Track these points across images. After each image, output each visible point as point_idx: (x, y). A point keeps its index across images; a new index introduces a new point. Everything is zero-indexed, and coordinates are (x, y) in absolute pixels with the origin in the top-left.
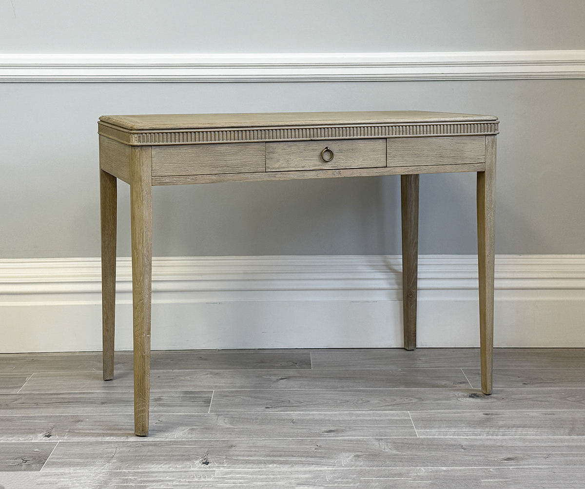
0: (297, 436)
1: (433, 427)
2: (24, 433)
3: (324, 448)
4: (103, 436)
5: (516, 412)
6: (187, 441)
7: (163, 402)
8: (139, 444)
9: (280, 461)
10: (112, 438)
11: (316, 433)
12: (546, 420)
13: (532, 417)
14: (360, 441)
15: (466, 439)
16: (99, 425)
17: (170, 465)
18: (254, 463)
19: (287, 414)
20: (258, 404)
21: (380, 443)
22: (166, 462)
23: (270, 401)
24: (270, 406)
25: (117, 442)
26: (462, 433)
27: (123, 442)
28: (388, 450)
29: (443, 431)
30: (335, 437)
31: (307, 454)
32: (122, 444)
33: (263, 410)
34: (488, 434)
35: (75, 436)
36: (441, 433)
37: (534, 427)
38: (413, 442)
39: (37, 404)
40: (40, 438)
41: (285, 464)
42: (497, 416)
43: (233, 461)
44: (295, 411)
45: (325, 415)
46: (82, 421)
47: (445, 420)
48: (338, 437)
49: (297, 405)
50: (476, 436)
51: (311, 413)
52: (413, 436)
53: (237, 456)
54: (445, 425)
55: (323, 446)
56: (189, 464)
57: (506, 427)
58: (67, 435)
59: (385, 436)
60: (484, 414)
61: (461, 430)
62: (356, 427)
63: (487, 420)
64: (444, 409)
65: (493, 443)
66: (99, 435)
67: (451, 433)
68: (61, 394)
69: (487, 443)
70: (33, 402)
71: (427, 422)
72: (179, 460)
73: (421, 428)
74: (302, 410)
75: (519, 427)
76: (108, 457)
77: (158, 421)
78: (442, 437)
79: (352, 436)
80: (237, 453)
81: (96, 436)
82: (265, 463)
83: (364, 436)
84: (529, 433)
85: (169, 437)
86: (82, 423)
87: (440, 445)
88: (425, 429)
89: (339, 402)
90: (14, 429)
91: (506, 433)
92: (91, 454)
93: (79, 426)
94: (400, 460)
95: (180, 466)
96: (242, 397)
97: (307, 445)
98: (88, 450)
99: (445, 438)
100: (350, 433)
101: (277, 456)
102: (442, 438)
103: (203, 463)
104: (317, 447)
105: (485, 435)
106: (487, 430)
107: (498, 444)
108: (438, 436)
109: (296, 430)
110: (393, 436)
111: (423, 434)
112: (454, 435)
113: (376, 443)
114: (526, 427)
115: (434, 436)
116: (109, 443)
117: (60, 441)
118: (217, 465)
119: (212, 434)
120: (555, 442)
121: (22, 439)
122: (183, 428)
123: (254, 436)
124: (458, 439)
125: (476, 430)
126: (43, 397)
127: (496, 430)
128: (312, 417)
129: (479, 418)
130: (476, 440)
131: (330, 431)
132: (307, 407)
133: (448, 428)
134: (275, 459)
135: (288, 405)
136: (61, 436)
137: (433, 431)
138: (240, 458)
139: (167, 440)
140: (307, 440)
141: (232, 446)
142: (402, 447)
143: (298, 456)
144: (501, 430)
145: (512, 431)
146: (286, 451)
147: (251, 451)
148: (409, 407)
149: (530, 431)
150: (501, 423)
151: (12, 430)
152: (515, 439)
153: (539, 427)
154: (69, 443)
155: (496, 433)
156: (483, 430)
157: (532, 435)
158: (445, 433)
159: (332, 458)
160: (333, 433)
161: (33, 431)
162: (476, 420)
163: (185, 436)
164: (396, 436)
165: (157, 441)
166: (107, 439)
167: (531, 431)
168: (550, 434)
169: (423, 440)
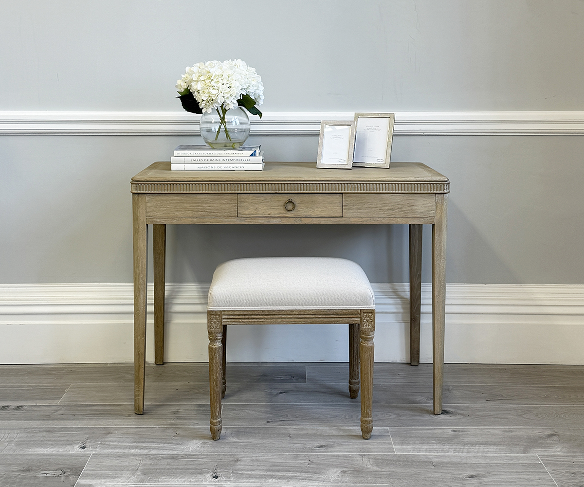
0: (293, 451)
1: (408, 444)
2: (62, 445)
3: (316, 463)
4: (129, 448)
5: (479, 429)
6: (200, 454)
7: (180, 415)
8: (160, 457)
9: (278, 475)
10: (137, 450)
11: (309, 448)
12: (504, 438)
13: (493, 435)
14: (346, 457)
15: (436, 456)
16: (126, 438)
17: (186, 479)
18: (256, 478)
19: (285, 428)
20: (261, 419)
21: (364, 460)
22: (182, 476)
23: (271, 415)
24: (270, 421)
25: (141, 455)
26: (433, 449)
27: (146, 455)
28: (370, 466)
29: (416, 447)
30: (325, 452)
31: (301, 470)
32: (145, 456)
33: (264, 424)
34: (455, 451)
35: (106, 448)
36: (416, 449)
37: (494, 445)
38: (391, 459)
40: (76, 450)
41: (282, 479)
42: (463, 433)
43: (239, 475)
44: (292, 425)
45: (317, 430)
46: (111, 433)
47: (419, 437)
48: (328, 452)
49: (294, 419)
50: (445, 453)
51: (305, 427)
52: (392, 452)
53: (242, 470)
54: (418, 442)
55: (315, 461)
56: (201, 477)
57: (471, 444)
58: (99, 447)
59: (368, 452)
60: (452, 431)
61: (431, 447)
62: (343, 442)
63: (455, 437)
64: (418, 426)
65: (459, 460)
66: (126, 447)
67: (423, 449)
69: (454, 460)
71: (404, 439)
72: (193, 474)
73: (398, 444)
74: (298, 425)
75: (481, 444)
76: (133, 470)
77: (176, 434)
78: (416, 453)
79: (340, 451)
80: (242, 467)
81: (123, 449)
82: (265, 478)
83: (349, 452)
84: (490, 450)
85: (185, 450)
86: (112, 435)
87: (415, 462)
88: (402, 445)
89: (329, 416)
90: (55, 440)
91: (470, 450)
92: (119, 466)
93: (109, 438)
94: (379, 476)
95: (194, 480)
97: (301, 460)
98: (116, 462)
99: (419, 455)
100: (337, 448)
101: (276, 471)
102: (416, 455)
103: (213, 477)
104: (309, 462)
105: (453, 452)
106: (454, 447)
107: (464, 461)
108: (412, 452)
109: (293, 445)
110: (375, 452)
111: (399, 450)
112: (426, 451)
113: (360, 459)
114: (487, 445)
115: (409, 452)
116: (134, 455)
117: (94, 453)
118: (224, 479)
119: (221, 448)
120: (512, 460)
121: (61, 450)
122: (197, 441)
123: (257, 450)
124: (430, 455)
125: (445, 447)
127: (462, 447)
128: (305, 432)
129: (448, 435)
130: (445, 456)
131: (321, 446)
132: (302, 422)
133: (421, 445)
134: (274, 474)
135: (286, 420)
136: (94, 448)
137: (408, 447)
138: (244, 472)
139: (183, 453)
140: (301, 455)
141: (238, 460)
142: (382, 463)
143: (293, 471)
144: (467, 447)
145: (476, 449)
146: (284, 466)
147: (254, 465)
148: (389, 422)
149: (490, 448)
150: (467, 440)
151: (53, 441)
152: (478, 456)
153: (498, 445)
154: (101, 455)
155: (462, 450)
156: (451, 447)
157: (492, 452)
158: (419, 449)
159: (322, 473)
160: (323, 448)
161: (70, 443)
162: (446, 436)
163: (198, 449)
164: (377, 452)
165: (175, 454)
166: (133, 451)
167: (492, 448)
168: (508, 451)
169: (400, 456)
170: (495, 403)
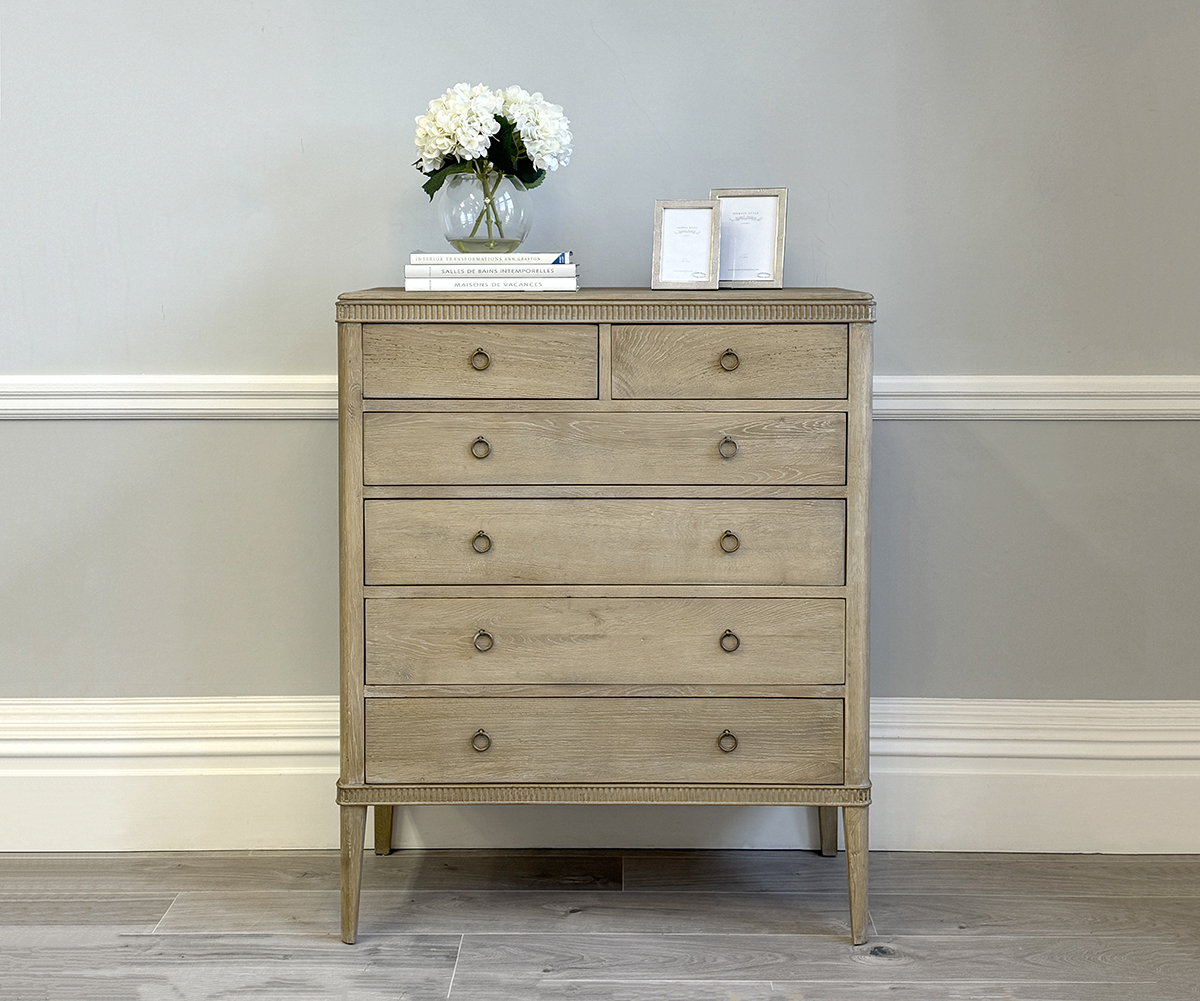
7: (381, 957)
20: (532, 964)
23: (552, 957)
24: (550, 968)
33: (538, 975)
39: (182, 956)
49: (594, 965)
60: (891, 989)
68: (220, 936)
70: (176, 952)
74: (603, 977)
89: (661, 960)
96: (507, 949)
126: (192, 942)
132: (610, 970)
135: (581, 966)
148: (772, 972)
170: (974, 932)
